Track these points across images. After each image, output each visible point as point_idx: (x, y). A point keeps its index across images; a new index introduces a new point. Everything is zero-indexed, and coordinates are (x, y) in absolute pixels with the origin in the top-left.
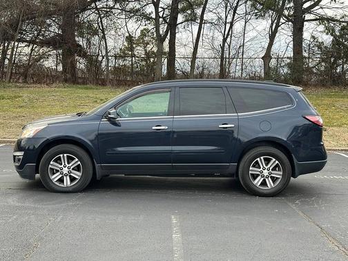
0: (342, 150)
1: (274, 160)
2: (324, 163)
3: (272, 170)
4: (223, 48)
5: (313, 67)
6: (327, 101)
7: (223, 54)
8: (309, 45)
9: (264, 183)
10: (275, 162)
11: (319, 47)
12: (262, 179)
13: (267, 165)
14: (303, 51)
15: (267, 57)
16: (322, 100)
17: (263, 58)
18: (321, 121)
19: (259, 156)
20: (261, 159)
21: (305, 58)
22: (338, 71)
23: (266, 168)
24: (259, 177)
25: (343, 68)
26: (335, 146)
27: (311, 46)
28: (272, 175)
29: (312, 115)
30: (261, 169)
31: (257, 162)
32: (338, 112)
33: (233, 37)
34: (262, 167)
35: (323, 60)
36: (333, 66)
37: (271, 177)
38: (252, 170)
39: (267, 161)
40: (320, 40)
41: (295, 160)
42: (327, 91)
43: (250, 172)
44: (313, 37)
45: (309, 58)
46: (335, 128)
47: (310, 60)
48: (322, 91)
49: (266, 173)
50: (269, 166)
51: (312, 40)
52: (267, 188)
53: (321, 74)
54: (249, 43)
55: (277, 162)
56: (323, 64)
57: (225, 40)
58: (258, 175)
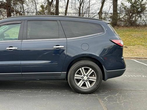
0: (135, 58)
1: (91, 69)
2: (124, 71)
3: (90, 76)
4: (80, 8)
5: (122, 18)
6: (128, 33)
7: (80, 11)
8: (120, 7)
9: (84, 85)
10: (91, 71)
11: (125, 9)
12: (83, 82)
13: (86, 72)
14: (118, 10)
15: (100, 13)
16: (125, 33)
17: (98, 13)
18: (122, 43)
19: (81, 67)
20: (82, 69)
21: (118, 13)
22: (133, 19)
23: (86, 74)
24: (81, 81)
25: (135, 18)
26: (131, 56)
27: (121, 8)
28: (90, 79)
29: (116, 39)
30: (83, 76)
31: (80, 71)
32: (133, 38)
33: (84, 3)
34: (83, 74)
35: (127, 15)
36: (131, 17)
37: (89, 81)
38: (77, 76)
39: (87, 70)
40: (125, 5)
41: (105, 69)
42: (128, 29)
43: (75, 78)
44: (122, 4)
45: (120, 13)
46: (131, 47)
47: (121, 14)
48: (125, 29)
49: (85, 78)
50: (87, 74)
51: (121, 5)
52: (86, 88)
53: (125, 21)
54: (92, 6)
55: (93, 71)
56: (127, 16)
57: (80, 5)
58: (80, 80)
